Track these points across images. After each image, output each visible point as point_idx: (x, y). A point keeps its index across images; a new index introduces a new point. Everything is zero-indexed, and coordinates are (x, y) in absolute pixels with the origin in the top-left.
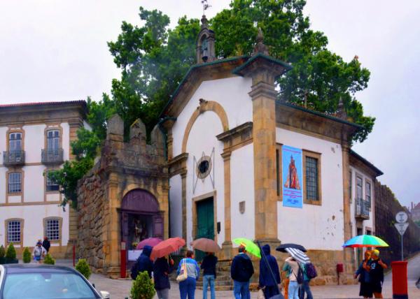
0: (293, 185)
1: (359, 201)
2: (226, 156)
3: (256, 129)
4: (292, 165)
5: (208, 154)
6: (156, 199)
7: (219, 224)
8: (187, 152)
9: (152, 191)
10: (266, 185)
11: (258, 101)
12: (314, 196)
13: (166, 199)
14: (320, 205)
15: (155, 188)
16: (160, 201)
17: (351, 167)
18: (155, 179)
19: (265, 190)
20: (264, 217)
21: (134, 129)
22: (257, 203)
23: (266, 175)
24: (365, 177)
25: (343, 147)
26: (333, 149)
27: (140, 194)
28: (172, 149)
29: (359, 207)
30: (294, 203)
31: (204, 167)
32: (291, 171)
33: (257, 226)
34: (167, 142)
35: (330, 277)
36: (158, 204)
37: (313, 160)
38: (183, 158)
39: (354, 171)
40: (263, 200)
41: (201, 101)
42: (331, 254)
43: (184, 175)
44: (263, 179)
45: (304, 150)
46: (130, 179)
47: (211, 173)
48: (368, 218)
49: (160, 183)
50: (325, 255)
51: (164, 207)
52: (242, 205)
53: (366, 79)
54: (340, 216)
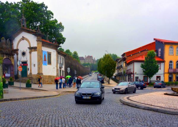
0: (45, 60)
1: (60, 63)
2: (30, 53)
3: (38, 48)
4: (45, 55)
5: (25, 51)
6: (11, 61)
7: (28, 69)
8: (18, 48)
9: (10, 58)
10: (40, 61)
11: (38, 42)
12: (50, 63)
13: (13, 60)
14: (51, 65)
15: (11, 58)
16: (12, 61)
17: (58, 55)
18: (11, 55)
19: (40, 62)
20: (40, 68)
21: (2, 40)
22: (38, 65)
23: (40, 59)
24: (62, 57)
25: (56, 51)
26: (54, 51)
27: (7, 59)
28: (13, 46)
29: (60, 65)
30: (45, 64)
31: (24, 54)
32: (45, 57)
33: (38, 70)
34: (12, 44)
35: (53, 82)
36: (11, 62)
37: (49, 54)
38: (17, 50)
39: (59, 56)
40: (39, 64)
41: (23, 37)
42: (54, 76)
43: (17, 54)
44: (39, 60)
45: (48, 52)
46: (5, 55)
47: (26, 56)
48: (62, 68)
49: (12, 57)
50: (52, 77)
51: (13, 63)
52: (34, 65)
53: (63, 29)
54: (56, 68)
